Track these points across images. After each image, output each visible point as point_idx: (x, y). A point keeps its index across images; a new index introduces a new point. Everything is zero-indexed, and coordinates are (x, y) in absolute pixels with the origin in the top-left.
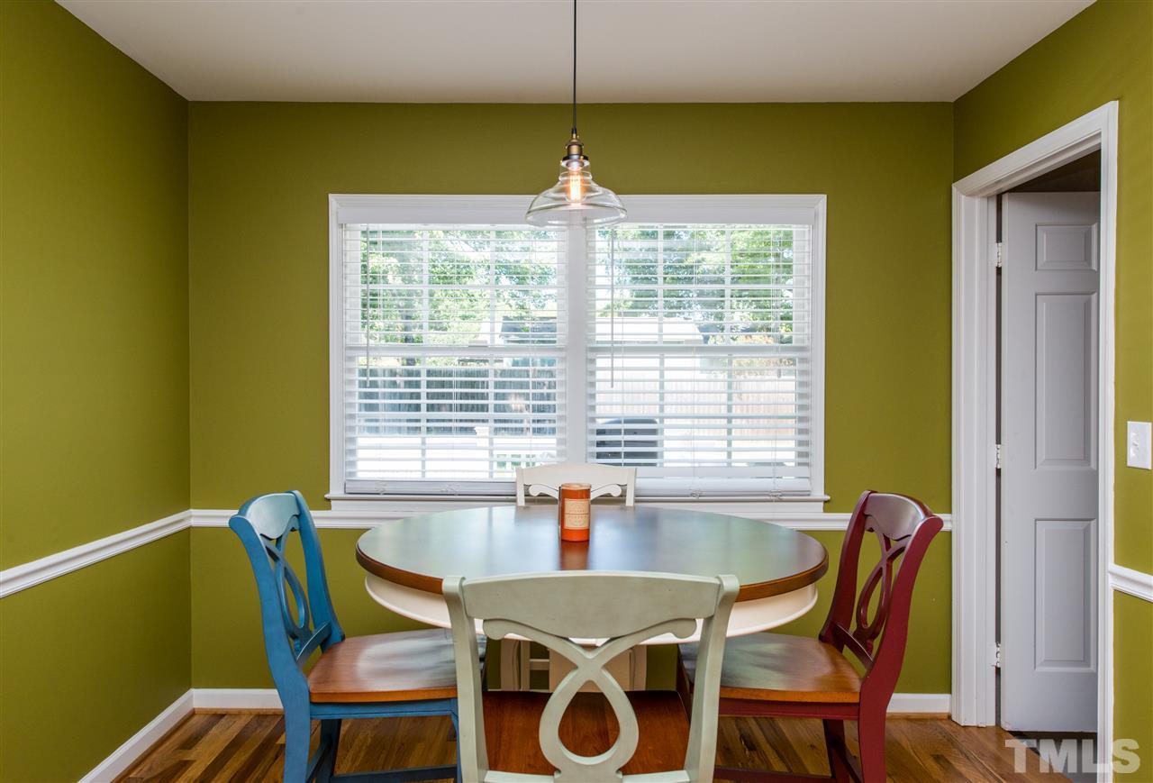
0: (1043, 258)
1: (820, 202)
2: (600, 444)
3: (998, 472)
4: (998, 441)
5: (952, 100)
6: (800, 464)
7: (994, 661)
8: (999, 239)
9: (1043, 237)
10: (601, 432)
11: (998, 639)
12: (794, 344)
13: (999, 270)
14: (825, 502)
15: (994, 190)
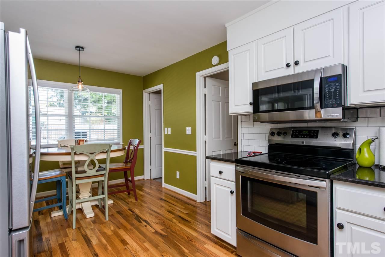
0: (156, 104)
1: (121, 91)
2: (76, 135)
3: (150, 138)
4: (150, 133)
5: (143, 76)
6: (118, 138)
7: (150, 168)
8: (150, 100)
9: (156, 101)
10: (76, 133)
11: (151, 165)
12: (116, 116)
13: (150, 105)
14: (123, 144)
15: (149, 93)
